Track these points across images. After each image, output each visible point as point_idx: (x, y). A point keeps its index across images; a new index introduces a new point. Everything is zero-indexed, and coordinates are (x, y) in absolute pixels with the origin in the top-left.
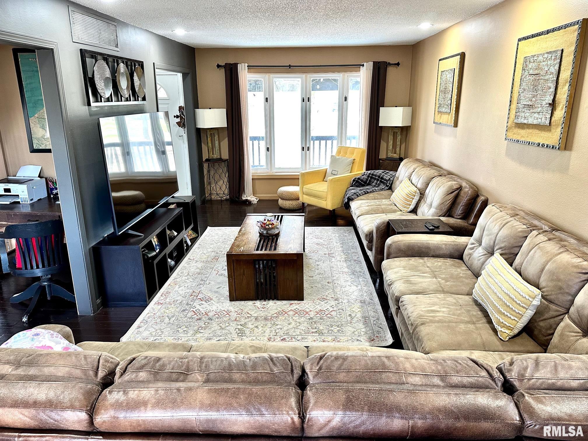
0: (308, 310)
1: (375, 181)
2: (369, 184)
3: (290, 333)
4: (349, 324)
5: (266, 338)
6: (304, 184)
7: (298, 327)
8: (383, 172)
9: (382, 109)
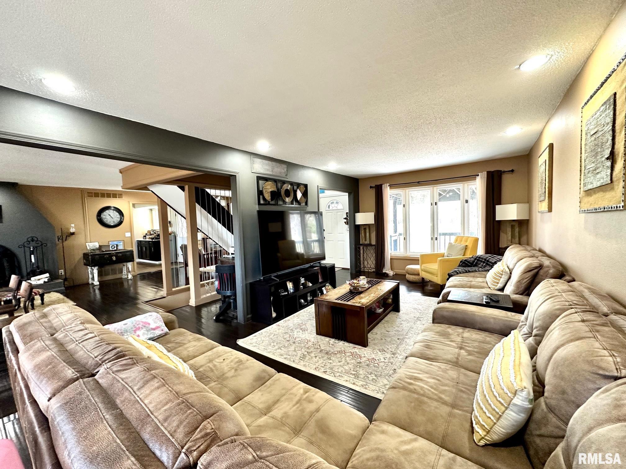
0: (363, 355)
1: (482, 263)
2: (476, 265)
3: (334, 369)
4: (387, 377)
5: (314, 367)
6: (422, 263)
7: (344, 367)
8: (490, 256)
9: (498, 207)
